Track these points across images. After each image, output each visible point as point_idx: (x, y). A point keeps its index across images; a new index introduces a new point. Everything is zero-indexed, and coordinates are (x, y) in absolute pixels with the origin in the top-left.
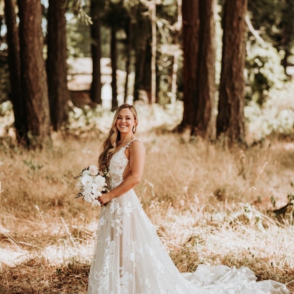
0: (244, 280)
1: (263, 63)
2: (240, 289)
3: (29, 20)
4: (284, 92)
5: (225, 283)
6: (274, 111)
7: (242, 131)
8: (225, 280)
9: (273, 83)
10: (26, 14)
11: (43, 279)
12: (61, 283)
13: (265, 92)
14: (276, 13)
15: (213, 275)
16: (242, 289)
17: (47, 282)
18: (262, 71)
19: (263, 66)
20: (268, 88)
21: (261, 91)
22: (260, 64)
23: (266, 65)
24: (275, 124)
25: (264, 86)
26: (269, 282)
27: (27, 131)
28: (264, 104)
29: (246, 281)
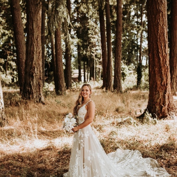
0: (137, 156)
1: (124, 69)
2: (137, 163)
3: (58, 57)
4: (130, 77)
5: (129, 158)
6: (127, 82)
7: (121, 88)
8: (129, 157)
9: (127, 75)
10: (58, 56)
11: (52, 158)
12: (60, 158)
13: (125, 77)
14: (126, 57)
15: (124, 154)
16: (138, 163)
17: (54, 159)
18: (124, 71)
19: (124, 70)
20: (125, 76)
21: (123, 77)
22: (123, 70)
23: (125, 70)
24: (128, 86)
25: (124, 76)
26: (149, 159)
28: (125, 80)
29: (138, 157)
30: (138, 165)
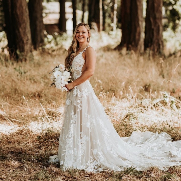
0: (164, 141)
2: (161, 147)
5: (151, 143)
7: (161, 47)
8: (151, 141)
11: (28, 143)
12: (41, 145)
13: (177, 22)
15: (143, 138)
16: (163, 146)
17: (31, 144)
18: (175, 7)
19: (175, 4)
20: (179, 19)
21: (174, 21)
23: (178, 3)
25: (176, 17)
27: (16, 50)
28: (177, 30)
29: (165, 141)
30: (162, 149)
